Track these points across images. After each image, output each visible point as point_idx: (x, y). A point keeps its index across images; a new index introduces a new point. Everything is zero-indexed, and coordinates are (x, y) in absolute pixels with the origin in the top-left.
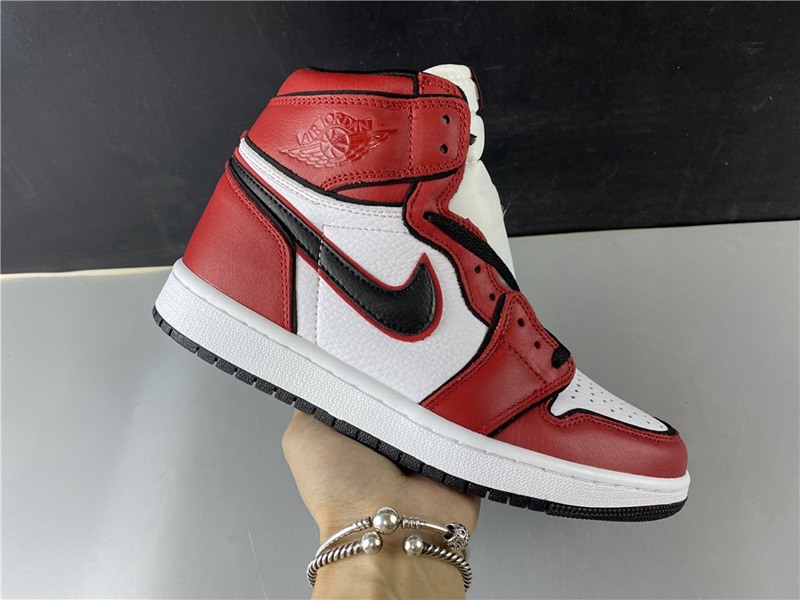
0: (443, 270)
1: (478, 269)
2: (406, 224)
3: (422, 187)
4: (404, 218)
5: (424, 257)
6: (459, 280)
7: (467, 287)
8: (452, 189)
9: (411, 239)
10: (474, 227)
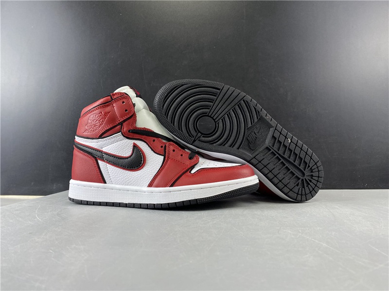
0: (142, 145)
1: (154, 141)
2: (124, 136)
3: (125, 124)
4: (123, 135)
5: (134, 143)
6: (149, 146)
7: (152, 147)
8: (135, 120)
9: (127, 140)
10: (147, 129)
